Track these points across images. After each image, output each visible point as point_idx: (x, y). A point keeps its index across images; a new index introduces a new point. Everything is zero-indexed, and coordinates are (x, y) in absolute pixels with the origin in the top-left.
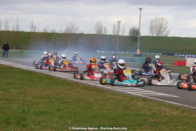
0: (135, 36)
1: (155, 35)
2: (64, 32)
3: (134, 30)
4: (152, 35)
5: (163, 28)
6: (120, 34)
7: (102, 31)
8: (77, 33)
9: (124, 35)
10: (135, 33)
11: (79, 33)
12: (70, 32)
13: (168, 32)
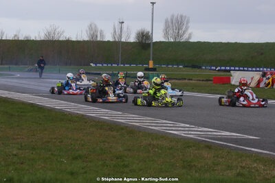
0: (144, 42)
1: (172, 40)
2: (42, 39)
3: (142, 33)
4: (167, 41)
5: (184, 29)
6: (123, 40)
7: (97, 36)
8: (61, 39)
9: (129, 41)
10: (144, 38)
11: (65, 39)
12: (51, 39)
13: (190, 34)
